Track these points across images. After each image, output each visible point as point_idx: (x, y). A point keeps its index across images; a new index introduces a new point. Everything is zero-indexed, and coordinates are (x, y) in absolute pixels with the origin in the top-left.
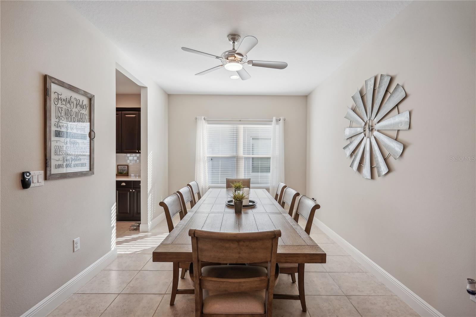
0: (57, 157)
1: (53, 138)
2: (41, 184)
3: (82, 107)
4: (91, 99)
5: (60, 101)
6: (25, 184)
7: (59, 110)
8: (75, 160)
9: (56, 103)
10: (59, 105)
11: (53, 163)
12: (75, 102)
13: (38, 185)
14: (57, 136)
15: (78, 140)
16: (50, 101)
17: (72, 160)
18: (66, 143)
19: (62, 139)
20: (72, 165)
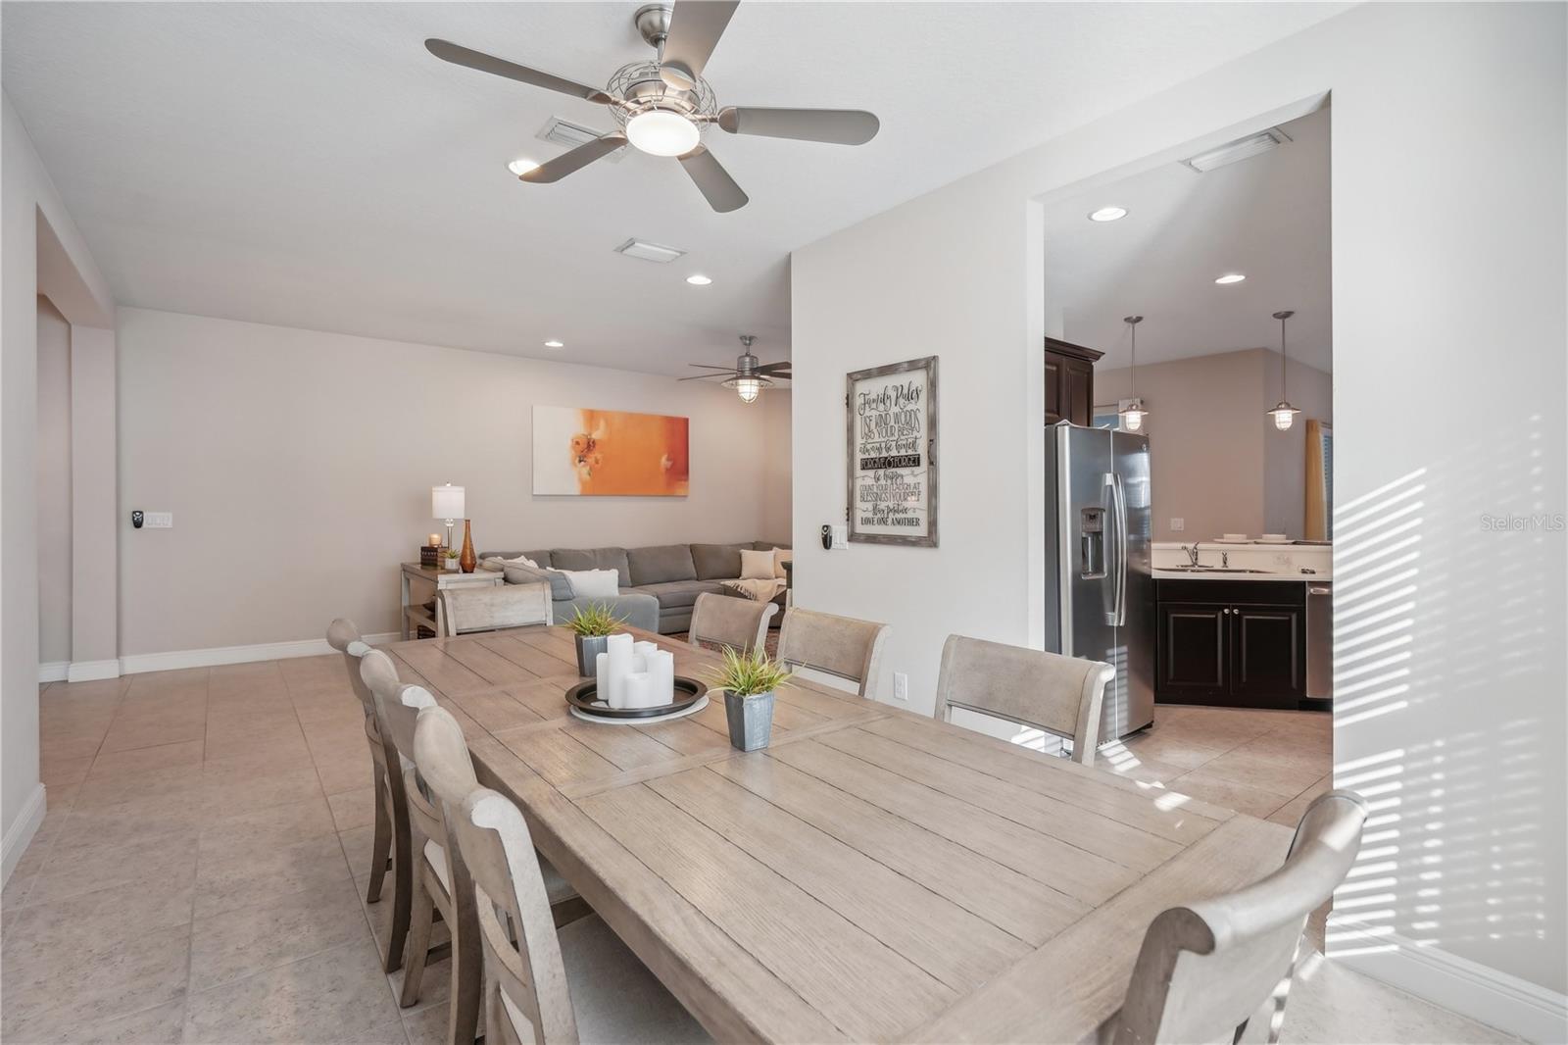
0: (864, 506)
1: (859, 472)
5: (867, 407)
7: (867, 420)
8: (896, 511)
9: (862, 413)
10: (867, 413)
11: (859, 515)
12: (893, 395)
13: (839, 546)
14: (864, 468)
15: (900, 471)
17: (890, 510)
18: (878, 479)
19: (871, 473)
20: (890, 521)
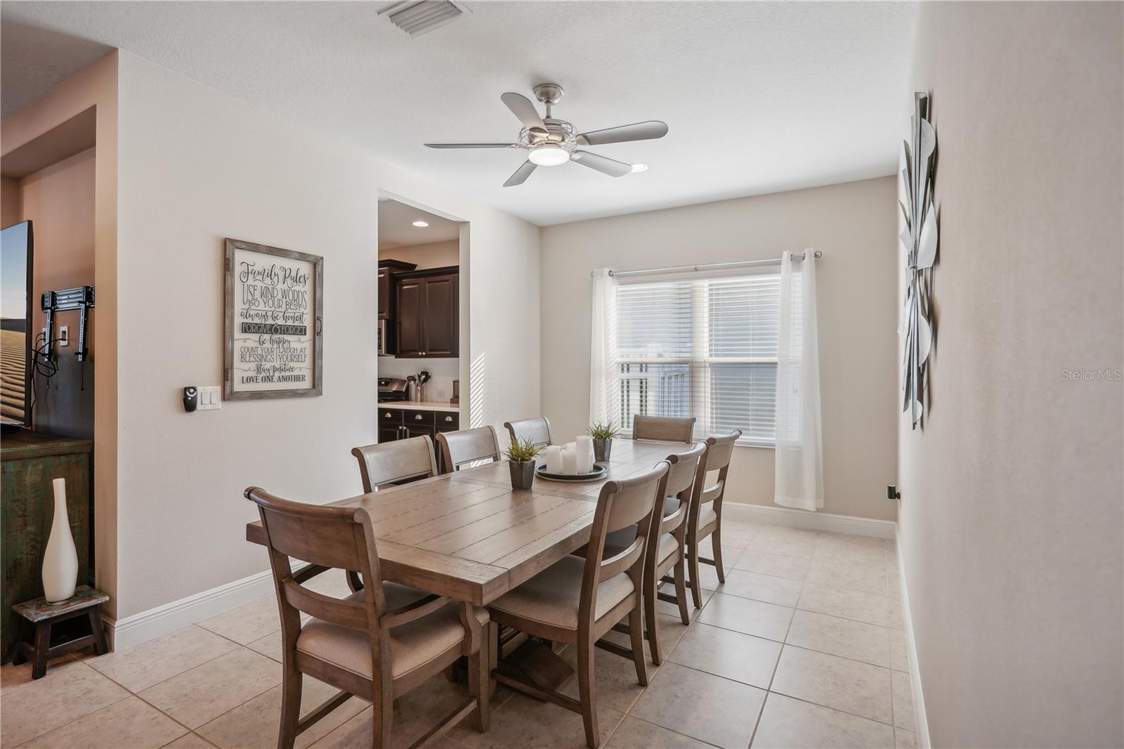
0: (246, 366)
1: (238, 334)
2: (216, 407)
3: (296, 280)
4: (316, 263)
5: (251, 276)
6: (189, 405)
7: (250, 290)
8: (281, 370)
9: (244, 280)
10: (251, 282)
11: (238, 374)
12: (281, 275)
13: (210, 407)
14: (246, 332)
15: (286, 337)
16: (234, 277)
17: (275, 369)
18: (262, 343)
19: (255, 337)
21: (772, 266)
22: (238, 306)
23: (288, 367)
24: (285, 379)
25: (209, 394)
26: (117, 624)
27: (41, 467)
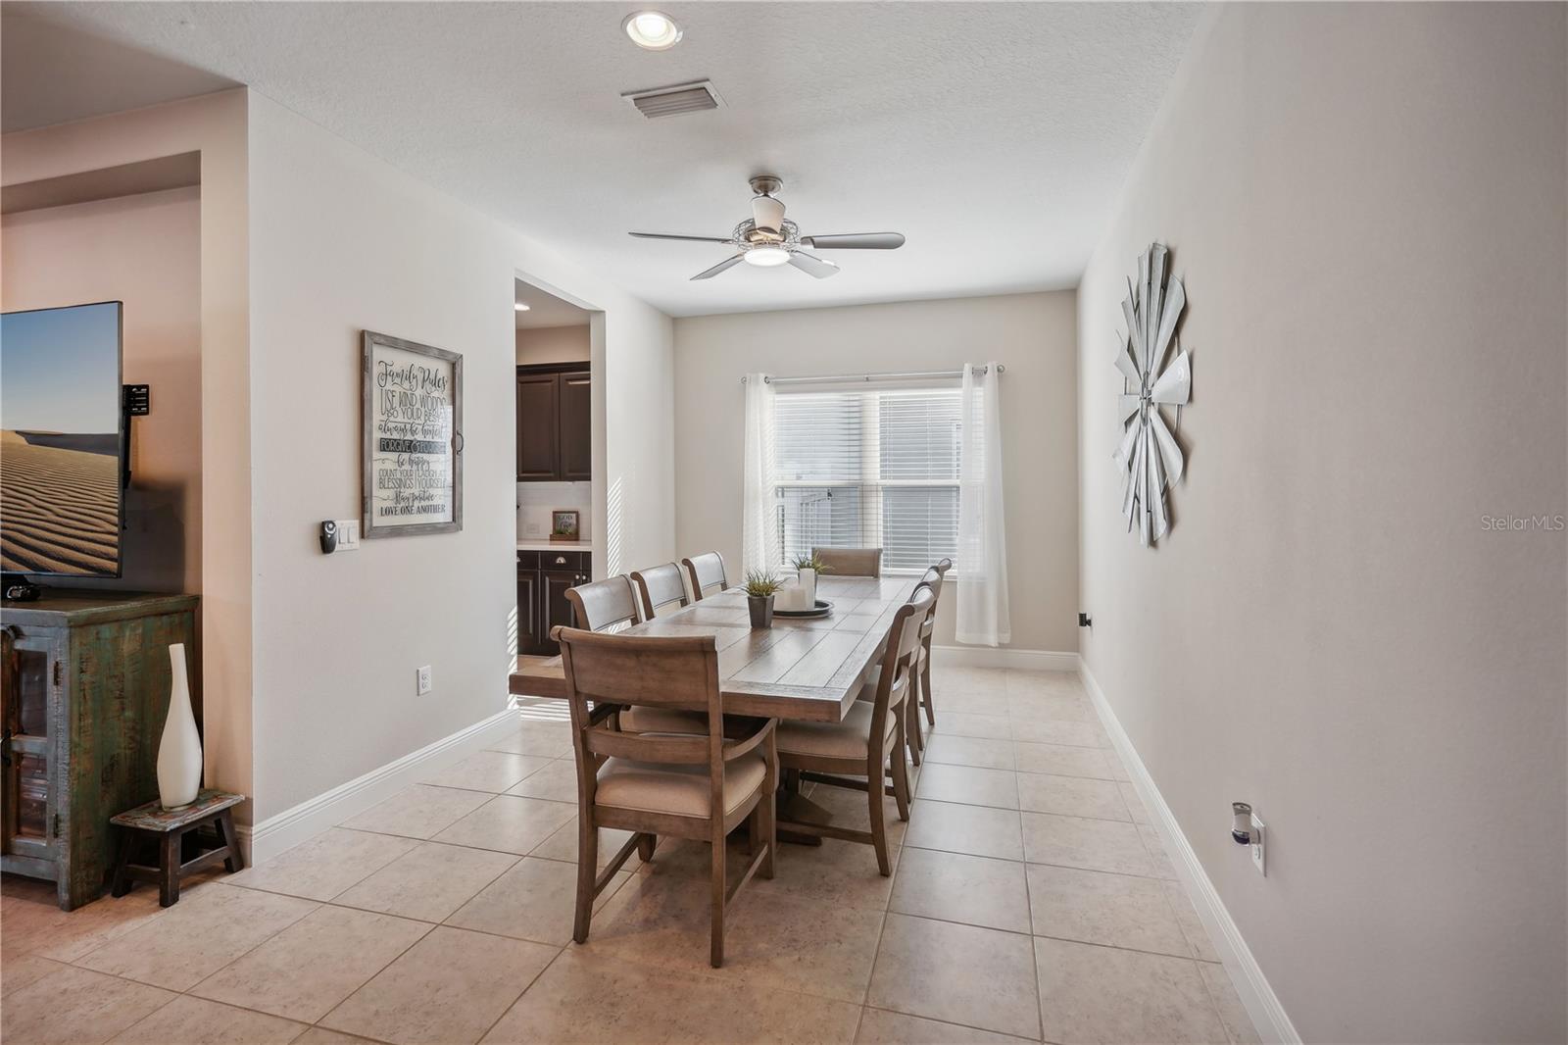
0: (385, 493)
1: (377, 455)
2: (354, 546)
3: (436, 383)
4: (454, 364)
5: (389, 378)
6: (326, 545)
7: (388, 395)
8: (420, 498)
9: (383, 384)
10: (389, 386)
11: (377, 504)
12: (420, 377)
13: (347, 546)
14: (384, 450)
15: (426, 456)
16: (371, 379)
17: (415, 498)
18: (400, 464)
19: (393, 456)
20: (415, 508)
21: (952, 379)
22: (377, 417)
23: (427, 495)
24: (425, 510)
25: (346, 529)
26: (255, 829)
27: (140, 631)
